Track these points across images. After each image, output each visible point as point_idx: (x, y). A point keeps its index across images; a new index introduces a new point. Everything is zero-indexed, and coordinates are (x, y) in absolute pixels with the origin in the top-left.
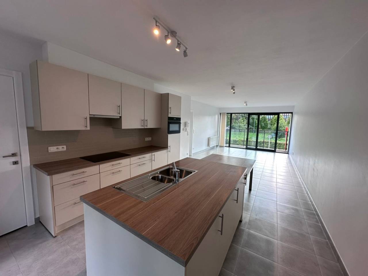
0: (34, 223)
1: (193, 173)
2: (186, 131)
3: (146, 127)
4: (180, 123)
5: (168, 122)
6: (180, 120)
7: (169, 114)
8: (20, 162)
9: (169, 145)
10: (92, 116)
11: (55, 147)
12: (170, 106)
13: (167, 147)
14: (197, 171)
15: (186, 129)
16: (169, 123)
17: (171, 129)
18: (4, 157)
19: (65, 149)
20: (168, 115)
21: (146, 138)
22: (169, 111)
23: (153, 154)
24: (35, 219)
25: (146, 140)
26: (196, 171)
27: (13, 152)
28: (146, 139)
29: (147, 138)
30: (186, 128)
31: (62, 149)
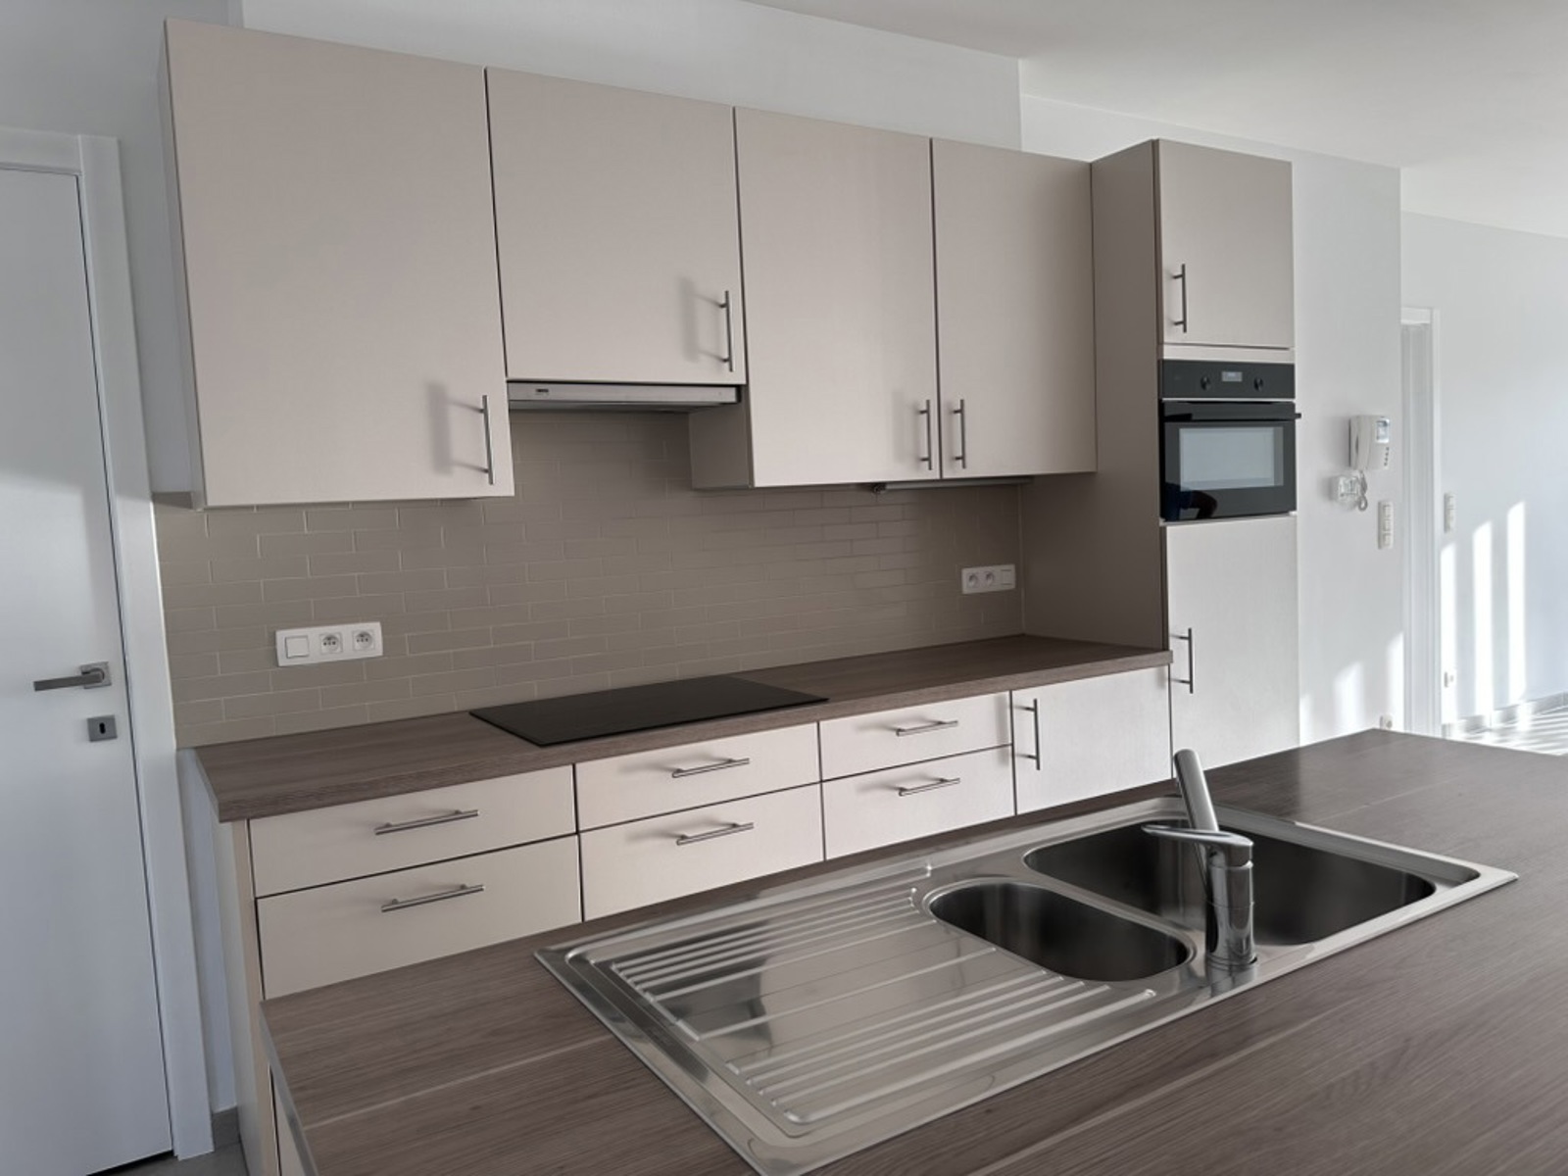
0: (210, 1149)
1: (1443, 896)
2: (1361, 503)
3: (954, 472)
4: (1284, 420)
5: (1161, 406)
6: (1290, 392)
7: (1171, 335)
8: (122, 727)
9: (1176, 624)
10: (529, 393)
11: (316, 633)
12: (1170, 262)
13: (1165, 647)
14: (1504, 876)
15: (1364, 488)
16: (1170, 420)
17: (1193, 476)
18: (41, 686)
19: (376, 648)
20: (1160, 343)
21: (966, 573)
22: (1172, 310)
23: (1024, 697)
24: (212, 1115)
25: (968, 587)
26: (1491, 877)
27: (90, 659)
28: (972, 578)
29: (981, 571)
30: (1357, 474)
31: (358, 645)
